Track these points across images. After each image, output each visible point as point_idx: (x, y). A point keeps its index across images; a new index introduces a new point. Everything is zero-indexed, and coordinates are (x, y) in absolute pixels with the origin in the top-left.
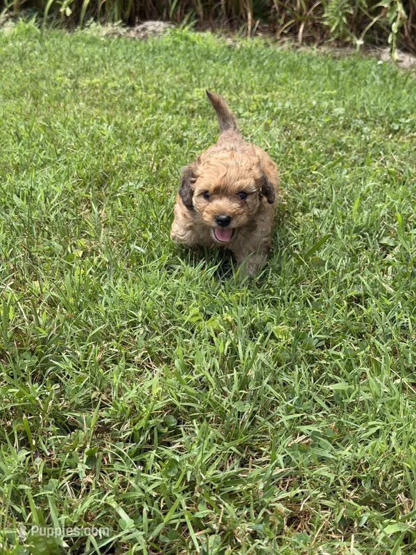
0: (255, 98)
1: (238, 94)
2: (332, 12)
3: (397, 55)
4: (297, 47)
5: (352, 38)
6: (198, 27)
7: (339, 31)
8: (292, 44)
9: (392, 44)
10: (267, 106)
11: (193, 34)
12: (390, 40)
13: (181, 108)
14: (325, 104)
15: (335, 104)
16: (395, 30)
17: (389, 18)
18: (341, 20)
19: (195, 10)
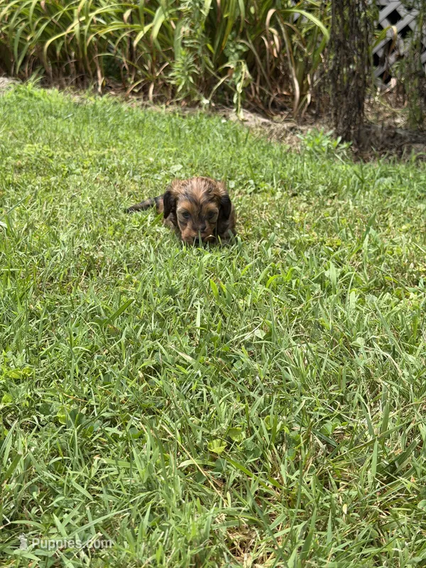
0: (90, 154)
1: (73, 150)
2: (179, 71)
3: (242, 114)
4: (147, 106)
5: (199, 97)
6: (45, 84)
7: (187, 91)
8: (141, 103)
9: (237, 104)
10: (101, 163)
11: (38, 90)
12: (235, 100)
13: (7, 164)
14: (164, 161)
15: (174, 162)
16: (240, 90)
17: (235, 79)
18: (188, 79)
19: (43, 68)
